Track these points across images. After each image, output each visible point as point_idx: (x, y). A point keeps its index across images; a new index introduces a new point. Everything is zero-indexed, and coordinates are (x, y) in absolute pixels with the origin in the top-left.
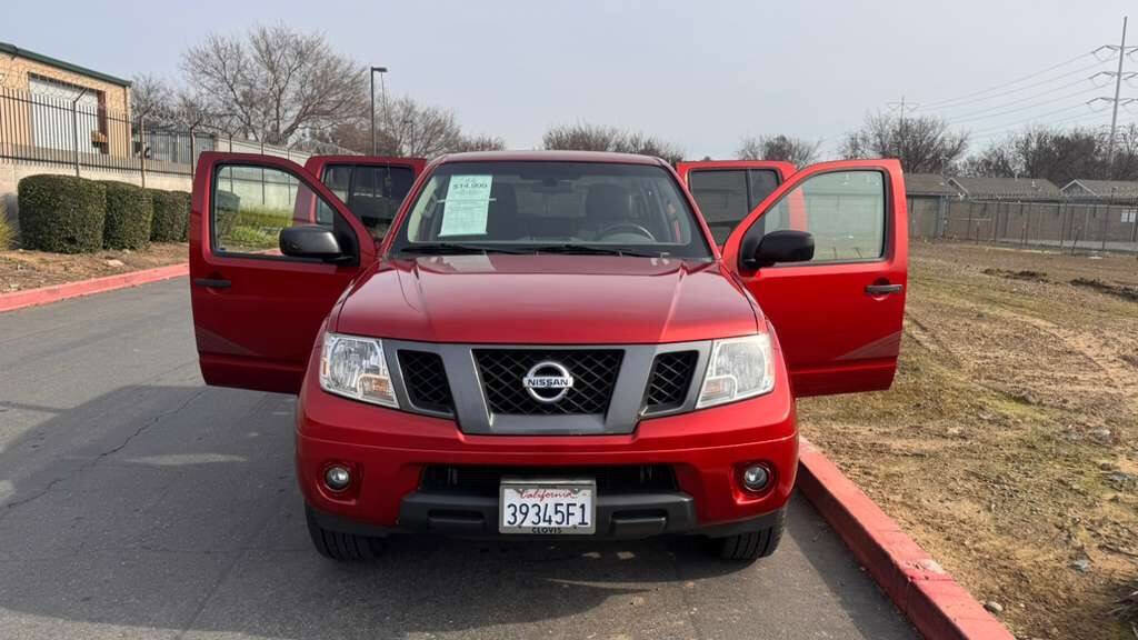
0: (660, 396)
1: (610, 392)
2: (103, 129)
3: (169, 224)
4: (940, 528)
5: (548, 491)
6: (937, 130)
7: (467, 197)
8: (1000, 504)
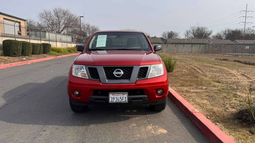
0: (141, 76)
1: (131, 75)
2: (20, 30)
3: (36, 51)
4: (199, 105)
5: (119, 94)
6: (206, 29)
7: (102, 39)
8: (212, 101)
